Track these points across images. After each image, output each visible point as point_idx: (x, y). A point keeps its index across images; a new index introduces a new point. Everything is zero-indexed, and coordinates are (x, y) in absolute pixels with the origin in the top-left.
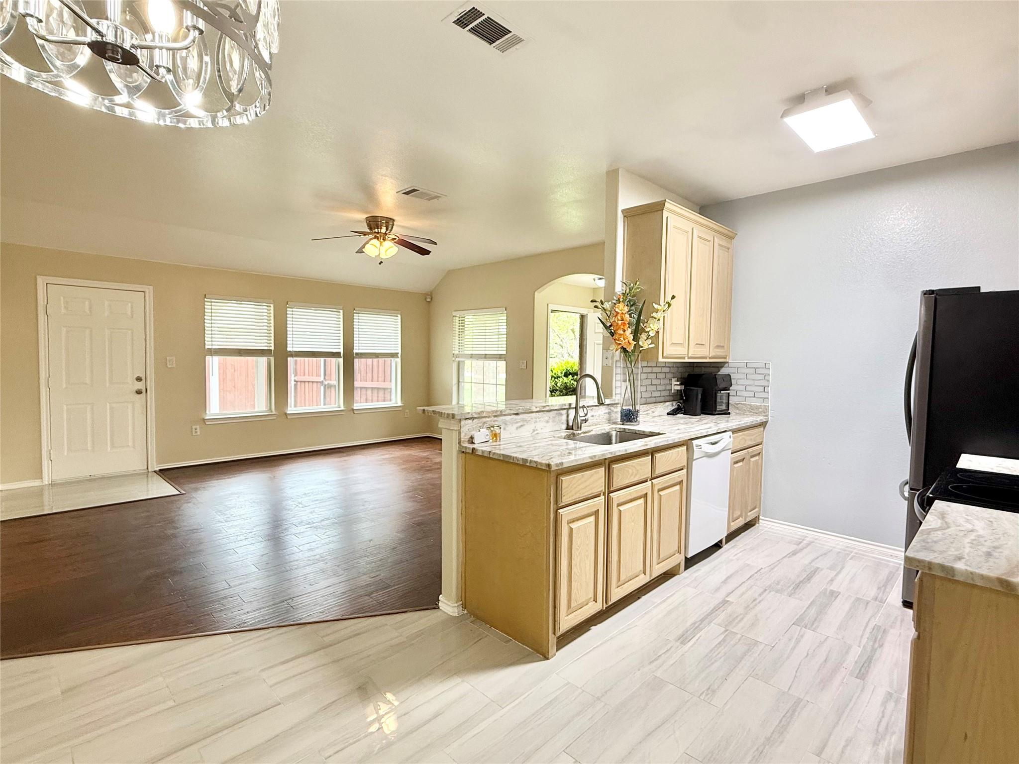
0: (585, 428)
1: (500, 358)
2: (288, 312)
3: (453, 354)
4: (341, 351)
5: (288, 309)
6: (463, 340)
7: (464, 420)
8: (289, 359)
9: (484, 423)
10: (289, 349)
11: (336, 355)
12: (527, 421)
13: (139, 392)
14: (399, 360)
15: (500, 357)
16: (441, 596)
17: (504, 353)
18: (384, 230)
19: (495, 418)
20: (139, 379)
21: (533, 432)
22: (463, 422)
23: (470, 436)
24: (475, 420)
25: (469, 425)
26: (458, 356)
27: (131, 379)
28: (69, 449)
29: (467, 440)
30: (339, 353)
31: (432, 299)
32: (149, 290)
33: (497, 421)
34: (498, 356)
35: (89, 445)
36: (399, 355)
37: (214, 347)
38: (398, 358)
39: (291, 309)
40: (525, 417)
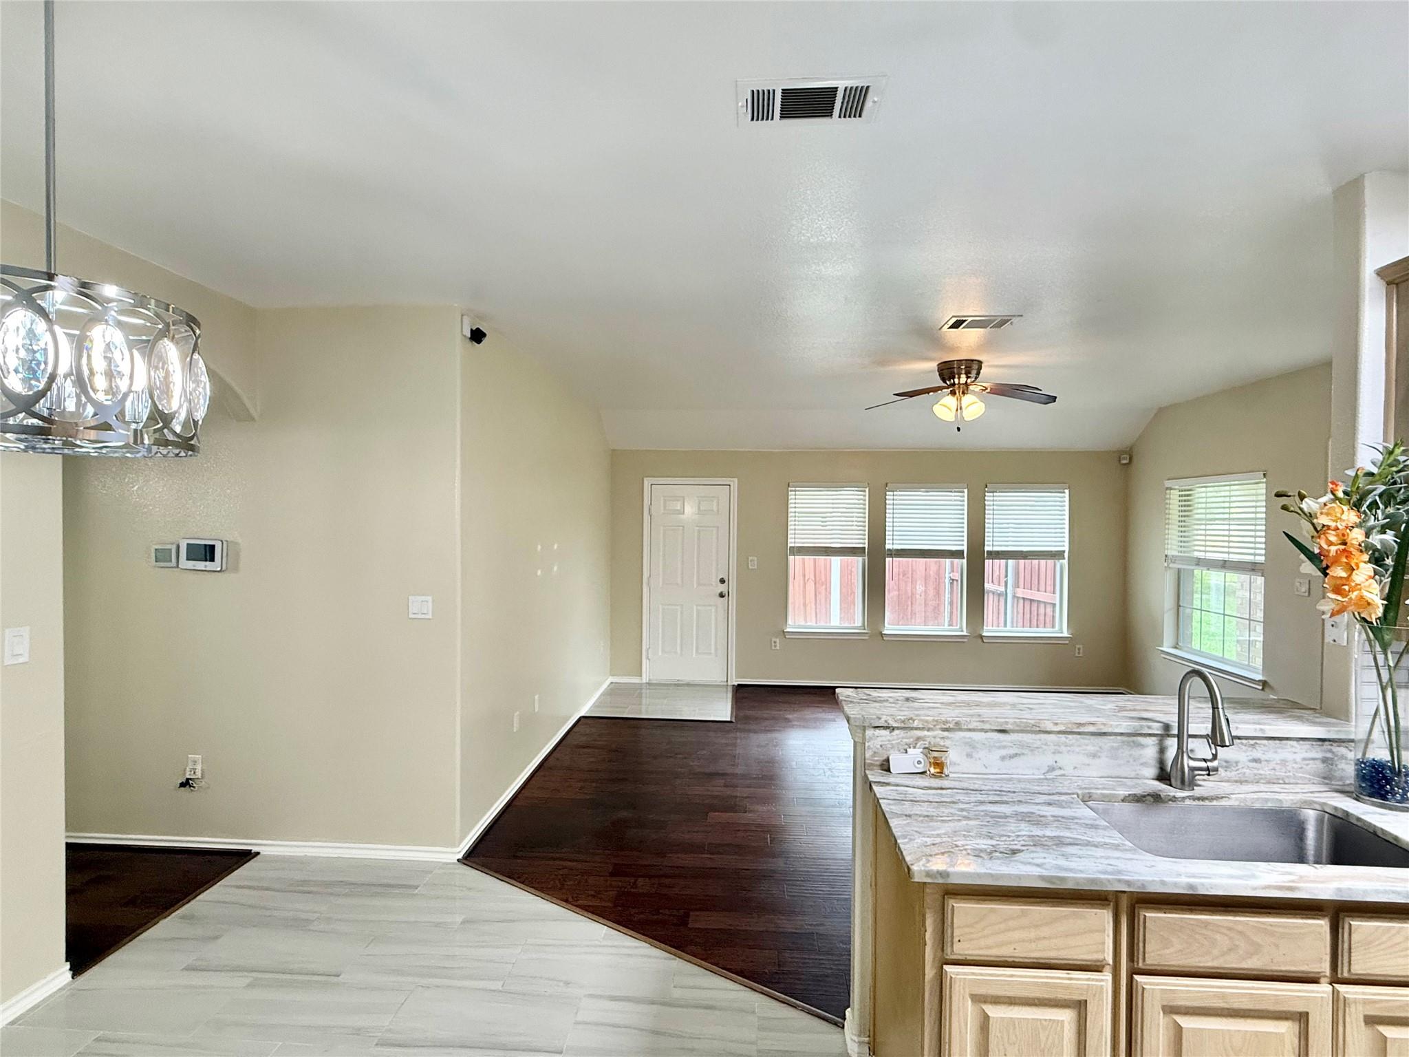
0: (1207, 786)
1: (1253, 570)
2: (887, 497)
3: (1166, 556)
4: (965, 548)
5: (888, 493)
6: (1188, 531)
7: (873, 729)
8: (887, 559)
9: (918, 739)
10: (887, 547)
11: (958, 554)
12: (1033, 750)
13: (722, 595)
14: (1065, 562)
15: (1252, 568)
16: (849, 1009)
17: (1261, 559)
18: (963, 379)
19: (946, 734)
20: (722, 581)
21: (1048, 772)
22: (869, 733)
23: (885, 757)
24: (896, 732)
25: (884, 739)
26: (1174, 559)
27: (715, 581)
28: (663, 651)
29: (878, 763)
30: (962, 552)
31: (1131, 459)
32: (734, 482)
33: (948, 738)
34: (1250, 566)
35: (678, 648)
36: (1066, 555)
37: (797, 545)
38: (1064, 559)
39: (891, 493)
40: (1025, 739)
